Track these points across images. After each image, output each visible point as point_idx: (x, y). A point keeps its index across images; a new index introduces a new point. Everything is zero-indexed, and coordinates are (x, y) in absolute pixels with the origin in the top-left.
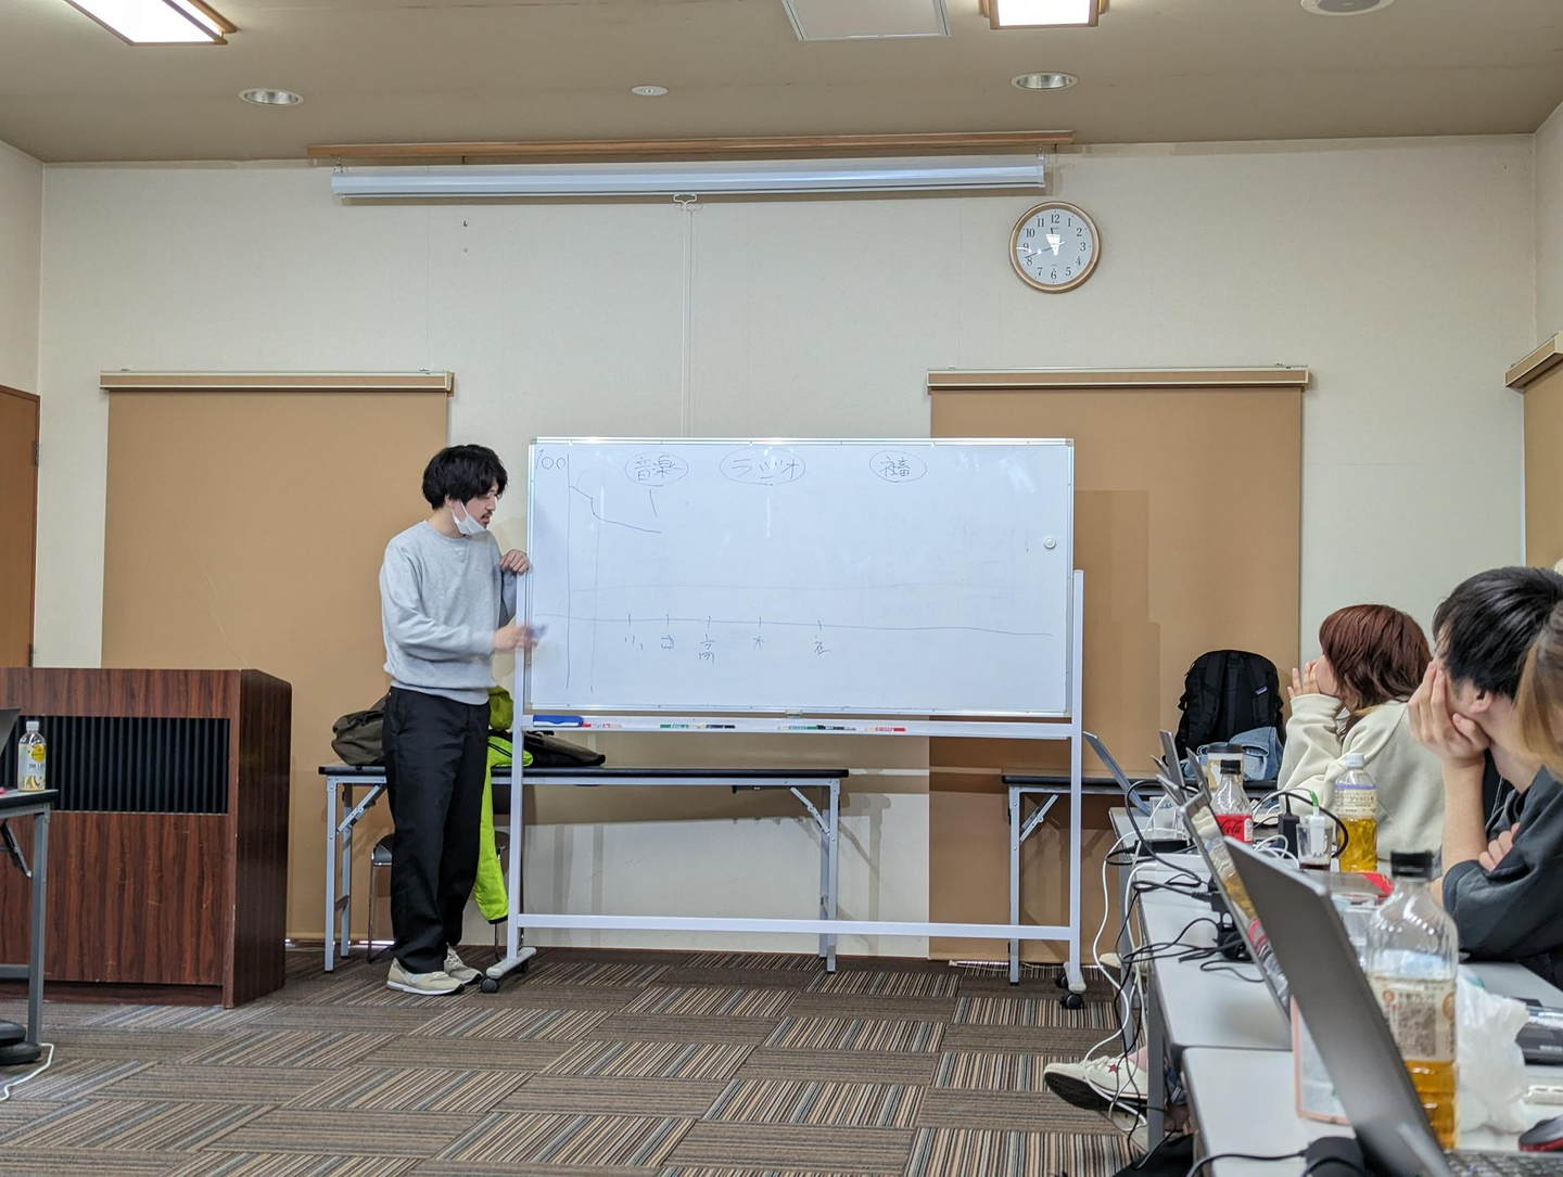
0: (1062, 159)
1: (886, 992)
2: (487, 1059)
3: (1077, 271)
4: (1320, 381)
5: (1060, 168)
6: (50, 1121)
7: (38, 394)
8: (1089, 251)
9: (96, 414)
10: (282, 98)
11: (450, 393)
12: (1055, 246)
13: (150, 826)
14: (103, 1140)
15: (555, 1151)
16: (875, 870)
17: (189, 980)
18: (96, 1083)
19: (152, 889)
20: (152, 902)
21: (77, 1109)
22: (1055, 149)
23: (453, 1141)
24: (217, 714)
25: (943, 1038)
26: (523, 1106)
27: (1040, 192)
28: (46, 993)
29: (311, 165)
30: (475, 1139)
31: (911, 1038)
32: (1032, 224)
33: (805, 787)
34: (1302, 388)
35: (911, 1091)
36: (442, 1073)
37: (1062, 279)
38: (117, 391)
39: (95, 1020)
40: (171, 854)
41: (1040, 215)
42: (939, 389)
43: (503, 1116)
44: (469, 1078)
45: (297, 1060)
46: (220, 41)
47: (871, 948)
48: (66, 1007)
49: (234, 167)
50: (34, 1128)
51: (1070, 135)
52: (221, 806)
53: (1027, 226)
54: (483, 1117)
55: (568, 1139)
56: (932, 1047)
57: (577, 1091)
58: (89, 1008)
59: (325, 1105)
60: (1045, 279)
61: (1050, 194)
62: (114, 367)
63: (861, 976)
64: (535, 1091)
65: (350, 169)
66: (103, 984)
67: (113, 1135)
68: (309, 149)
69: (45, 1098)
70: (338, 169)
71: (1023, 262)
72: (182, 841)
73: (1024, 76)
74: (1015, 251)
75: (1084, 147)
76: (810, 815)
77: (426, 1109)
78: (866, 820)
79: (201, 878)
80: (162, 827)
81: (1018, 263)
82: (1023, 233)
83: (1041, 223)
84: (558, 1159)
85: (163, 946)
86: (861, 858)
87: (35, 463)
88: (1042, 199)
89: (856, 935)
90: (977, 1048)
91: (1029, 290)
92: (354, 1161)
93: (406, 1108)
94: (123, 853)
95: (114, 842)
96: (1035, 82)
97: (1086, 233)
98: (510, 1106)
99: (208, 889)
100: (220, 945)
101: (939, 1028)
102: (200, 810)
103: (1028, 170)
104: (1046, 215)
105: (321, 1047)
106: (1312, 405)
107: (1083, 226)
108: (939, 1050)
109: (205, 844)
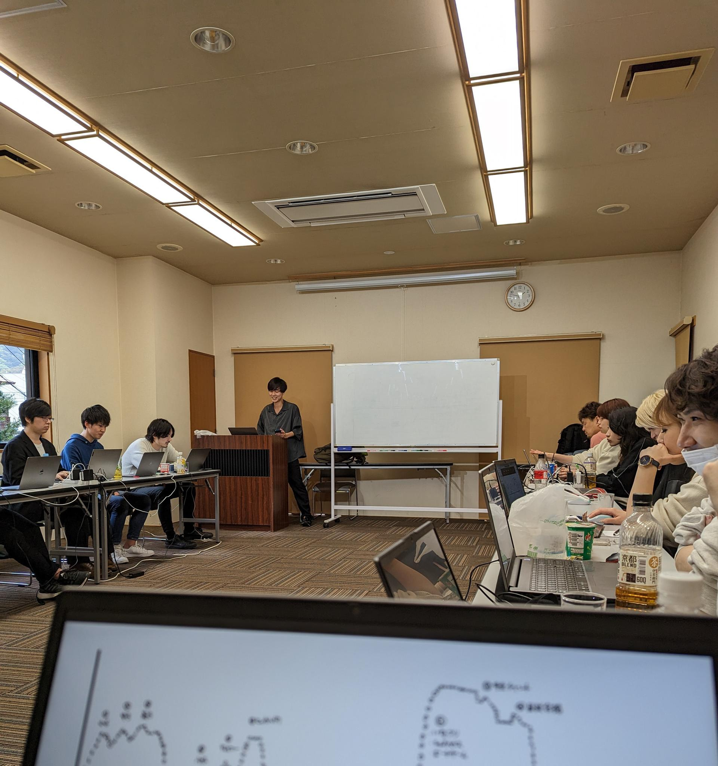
0: (523, 267)
1: (464, 529)
2: (343, 546)
3: (527, 304)
4: (606, 337)
5: (522, 270)
6: (220, 561)
7: (214, 355)
8: (531, 297)
9: (231, 360)
10: (279, 262)
11: (332, 351)
12: (520, 296)
13: (249, 481)
14: (234, 566)
15: (358, 571)
16: (462, 493)
17: (261, 524)
18: (234, 551)
19: (250, 499)
20: (250, 502)
21: (228, 558)
22: (520, 264)
23: (330, 567)
24: (266, 448)
25: (478, 541)
26: (351, 559)
27: (515, 279)
28: (220, 528)
29: (290, 282)
30: (336, 567)
31: (468, 541)
32: (512, 289)
33: (439, 468)
34: (600, 339)
35: (465, 556)
36: (330, 549)
37: (522, 307)
38: (236, 353)
39: (235, 535)
40: (254, 488)
41: (515, 286)
42: (482, 344)
43: (345, 561)
44: (337, 551)
45: (289, 546)
46: (258, 245)
47: (461, 516)
48: (227, 531)
49: (267, 284)
50: (216, 563)
51: (524, 259)
52: (268, 475)
53: (511, 290)
54: (339, 561)
55: (362, 568)
56: (474, 544)
57: (367, 555)
58: (234, 531)
59: (295, 558)
60: (517, 307)
61: (518, 279)
62: (235, 346)
63: (456, 525)
64: (355, 555)
65: (301, 282)
66: (237, 525)
67: (237, 565)
68: (289, 277)
69: (220, 555)
70: (297, 283)
71: (509, 302)
72: (257, 485)
73: (507, 241)
74: (507, 298)
75: (530, 263)
76: (442, 477)
77: (324, 559)
78: (459, 478)
79: (263, 495)
80: (252, 480)
81: (508, 302)
82: (510, 292)
83: (515, 289)
84: (359, 573)
85: (254, 514)
86: (458, 490)
87: (214, 376)
88: (516, 281)
89: (456, 511)
90: (488, 544)
91: (512, 311)
92: (301, 572)
93: (318, 559)
94: (241, 489)
95: (239, 485)
96: (511, 243)
97: (530, 291)
98: (348, 558)
99: (265, 498)
100: (269, 514)
101: (478, 539)
102: (262, 476)
103: (511, 272)
104: (517, 286)
105: (297, 542)
106: (604, 345)
107: (529, 289)
108: (476, 545)
109: (264, 486)
